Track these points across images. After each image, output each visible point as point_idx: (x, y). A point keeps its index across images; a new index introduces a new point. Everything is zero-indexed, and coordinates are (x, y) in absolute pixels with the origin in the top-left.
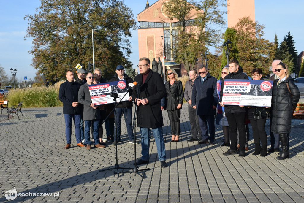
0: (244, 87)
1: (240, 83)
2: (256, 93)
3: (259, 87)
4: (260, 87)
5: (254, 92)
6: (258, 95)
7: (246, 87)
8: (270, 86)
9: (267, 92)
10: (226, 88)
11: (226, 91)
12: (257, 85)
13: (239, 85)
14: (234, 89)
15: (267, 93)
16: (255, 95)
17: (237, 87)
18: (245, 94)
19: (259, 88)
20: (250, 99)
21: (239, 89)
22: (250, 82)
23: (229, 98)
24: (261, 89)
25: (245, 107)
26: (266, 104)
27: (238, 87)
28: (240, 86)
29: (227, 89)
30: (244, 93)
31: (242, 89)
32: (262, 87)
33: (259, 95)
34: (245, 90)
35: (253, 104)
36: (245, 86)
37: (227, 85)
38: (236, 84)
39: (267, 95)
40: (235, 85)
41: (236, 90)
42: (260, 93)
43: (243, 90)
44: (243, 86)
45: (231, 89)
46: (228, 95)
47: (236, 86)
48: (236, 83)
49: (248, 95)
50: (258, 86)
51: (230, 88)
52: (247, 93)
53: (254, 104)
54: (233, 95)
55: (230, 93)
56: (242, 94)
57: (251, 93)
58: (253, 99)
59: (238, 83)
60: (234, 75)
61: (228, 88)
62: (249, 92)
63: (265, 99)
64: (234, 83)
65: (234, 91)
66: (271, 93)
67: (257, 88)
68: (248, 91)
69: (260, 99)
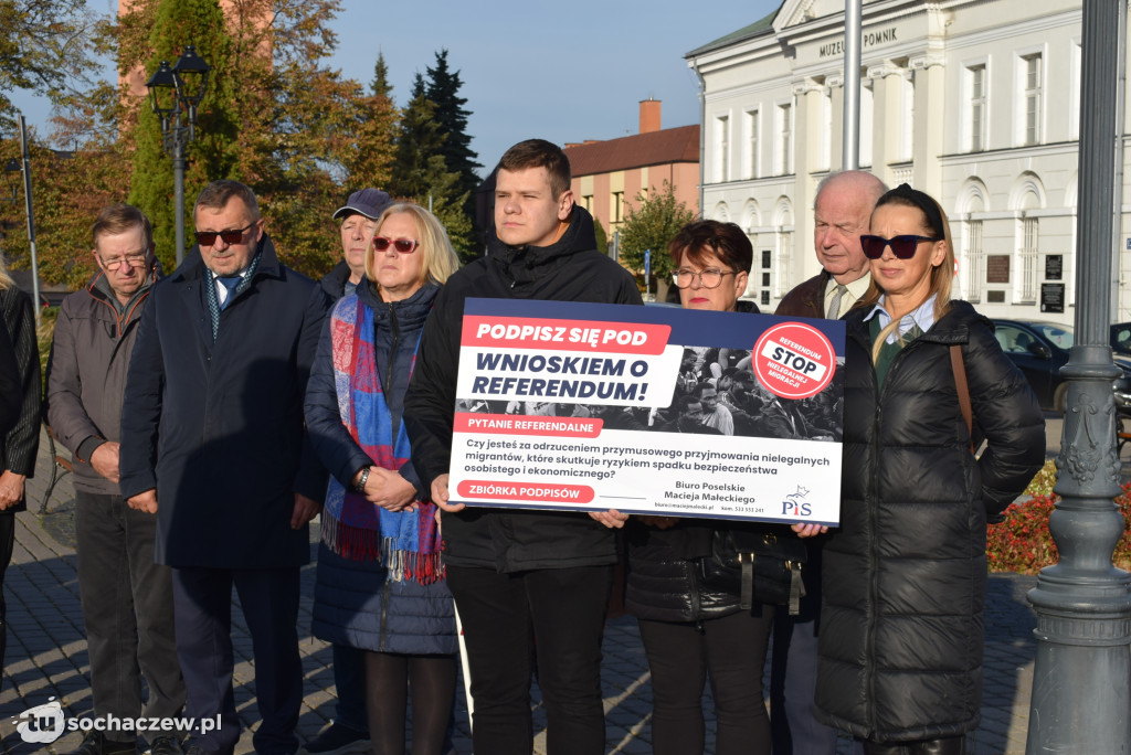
0: (622, 364)
1: (591, 335)
2: (725, 411)
3: (740, 365)
4: (750, 365)
5: (709, 410)
6: (735, 434)
7: (639, 369)
9: (804, 411)
10: (481, 366)
11: (478, 396)
12: (722, 352)
13: (586, 347)
14: (545, 375)
15: (803, 419)
16: (715, 431)
17: (570, 365)
18: (636, 420)
19: (745, 377)
20: (674, 461)
21: (587, 377)
22: (666, 330)
23: (507, 451)
24: (758, 383)
25: (641, 526)
26: (800, 501)
27: (578, 366)
28: (591, 355)
29: (486, 373)
30: (627, 416)
31: (608, 379)
32: (765, 370)
33: (744, 428)
34: (634, 387)
35: (701, 502)
36: (630, 359)
37: (487, 340)
38: (557, 338)
39: (806, 433)
40: (550, 345)
41: (566, 384)
42: (756, 418)
43: (621, 386)
44: (616, 358)
45: (518, 374)
46: (500, 424)
47: (563, 354)
48: (562, 330)
49: (657, 427)
50: (732, 363)
51: (514, 368)
52: (647, 410)
53: (708, 503)
54: (542, 426)
55: (510, 409)
56: (615, 419)
57: (683, 414)
58: (700, 462)
60: (531, 267)
61: (492, 367)
62: (667, 402)
63: (791, 461)
64: (544, 332)
65: (544, 399)
66: (834, 416)
67: (729, 372)
68: (659, 396)
69: (754, 464)
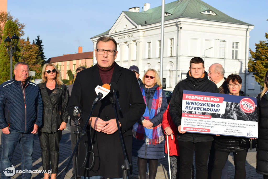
2: (235, 115)
3: (237, 106)
4: (239, 106)
5: (232, 115)
6: (237, 120)
7: (218, 106)
8: (253, 106)
9: (250, 116)
15: (250, 117)
16: (233, 119)
19: (238, 108)
22: (223, 98)
24: (241, 110)
26: (250, 134)
32: (242, 107)
33: (239, 118)
39: (251, 120)
41: (204, 108)
42: (241, 117)
48: (203, 97)
50: (236, 106)
57: (227, 115)
59: (205, 98)
67: (235, 107)
